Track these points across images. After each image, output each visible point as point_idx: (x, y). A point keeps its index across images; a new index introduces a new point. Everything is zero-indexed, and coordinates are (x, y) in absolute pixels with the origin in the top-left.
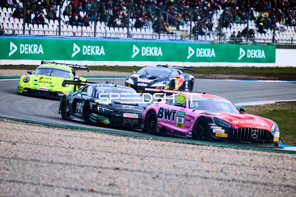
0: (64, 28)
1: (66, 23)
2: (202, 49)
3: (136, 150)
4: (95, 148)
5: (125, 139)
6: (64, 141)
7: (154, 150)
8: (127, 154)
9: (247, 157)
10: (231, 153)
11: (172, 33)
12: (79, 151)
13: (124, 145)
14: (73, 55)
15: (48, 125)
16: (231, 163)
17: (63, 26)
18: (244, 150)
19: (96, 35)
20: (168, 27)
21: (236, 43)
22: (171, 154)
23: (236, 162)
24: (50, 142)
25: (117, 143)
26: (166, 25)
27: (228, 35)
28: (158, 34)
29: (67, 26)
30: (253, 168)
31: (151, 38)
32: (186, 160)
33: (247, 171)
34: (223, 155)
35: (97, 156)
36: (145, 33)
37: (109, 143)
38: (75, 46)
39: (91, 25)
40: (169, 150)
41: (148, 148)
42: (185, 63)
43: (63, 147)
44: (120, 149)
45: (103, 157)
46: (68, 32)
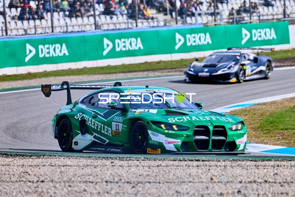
0: (12, 25)
1: (13, 18)
2: (193, 35)
3: (124, 175)
4: (71, 179)
5: (108, 162)
6: (31, 173)
7: (148, 173)
8: (113, 182)
9: (269, 170)
10: (249, 168)
11: (152, 18)
12: (51, 184)
13: (108, 170)
14: (27, 59)
15: (5, 154)
16: (250, 180)
17: (9, 22)
18: (264, 162)
19: (54, 30)
20: (146, 11)
21: (237, 22)
22: (170, 177)
23: (256, 179)
24: (12, 176)
25: (98, 169)
26: (144, 8)
27: (226, 14)
28: (134, 21)
29: (16, 22)
30: (279, 185)
31: (126, 27)
32: (190, 182)
33: (272, 189)
34: (238, 171)
35: (76, 189)
36: (118, 22)
37: (88, 170)
38: (28, 47)
39: (46, 18)
40: (167, 171)
41: (140, 171)
42: (173, 55)
43: (30, 182)
44: (103, 176)
45: (83, 188)
46: (18, 29)
